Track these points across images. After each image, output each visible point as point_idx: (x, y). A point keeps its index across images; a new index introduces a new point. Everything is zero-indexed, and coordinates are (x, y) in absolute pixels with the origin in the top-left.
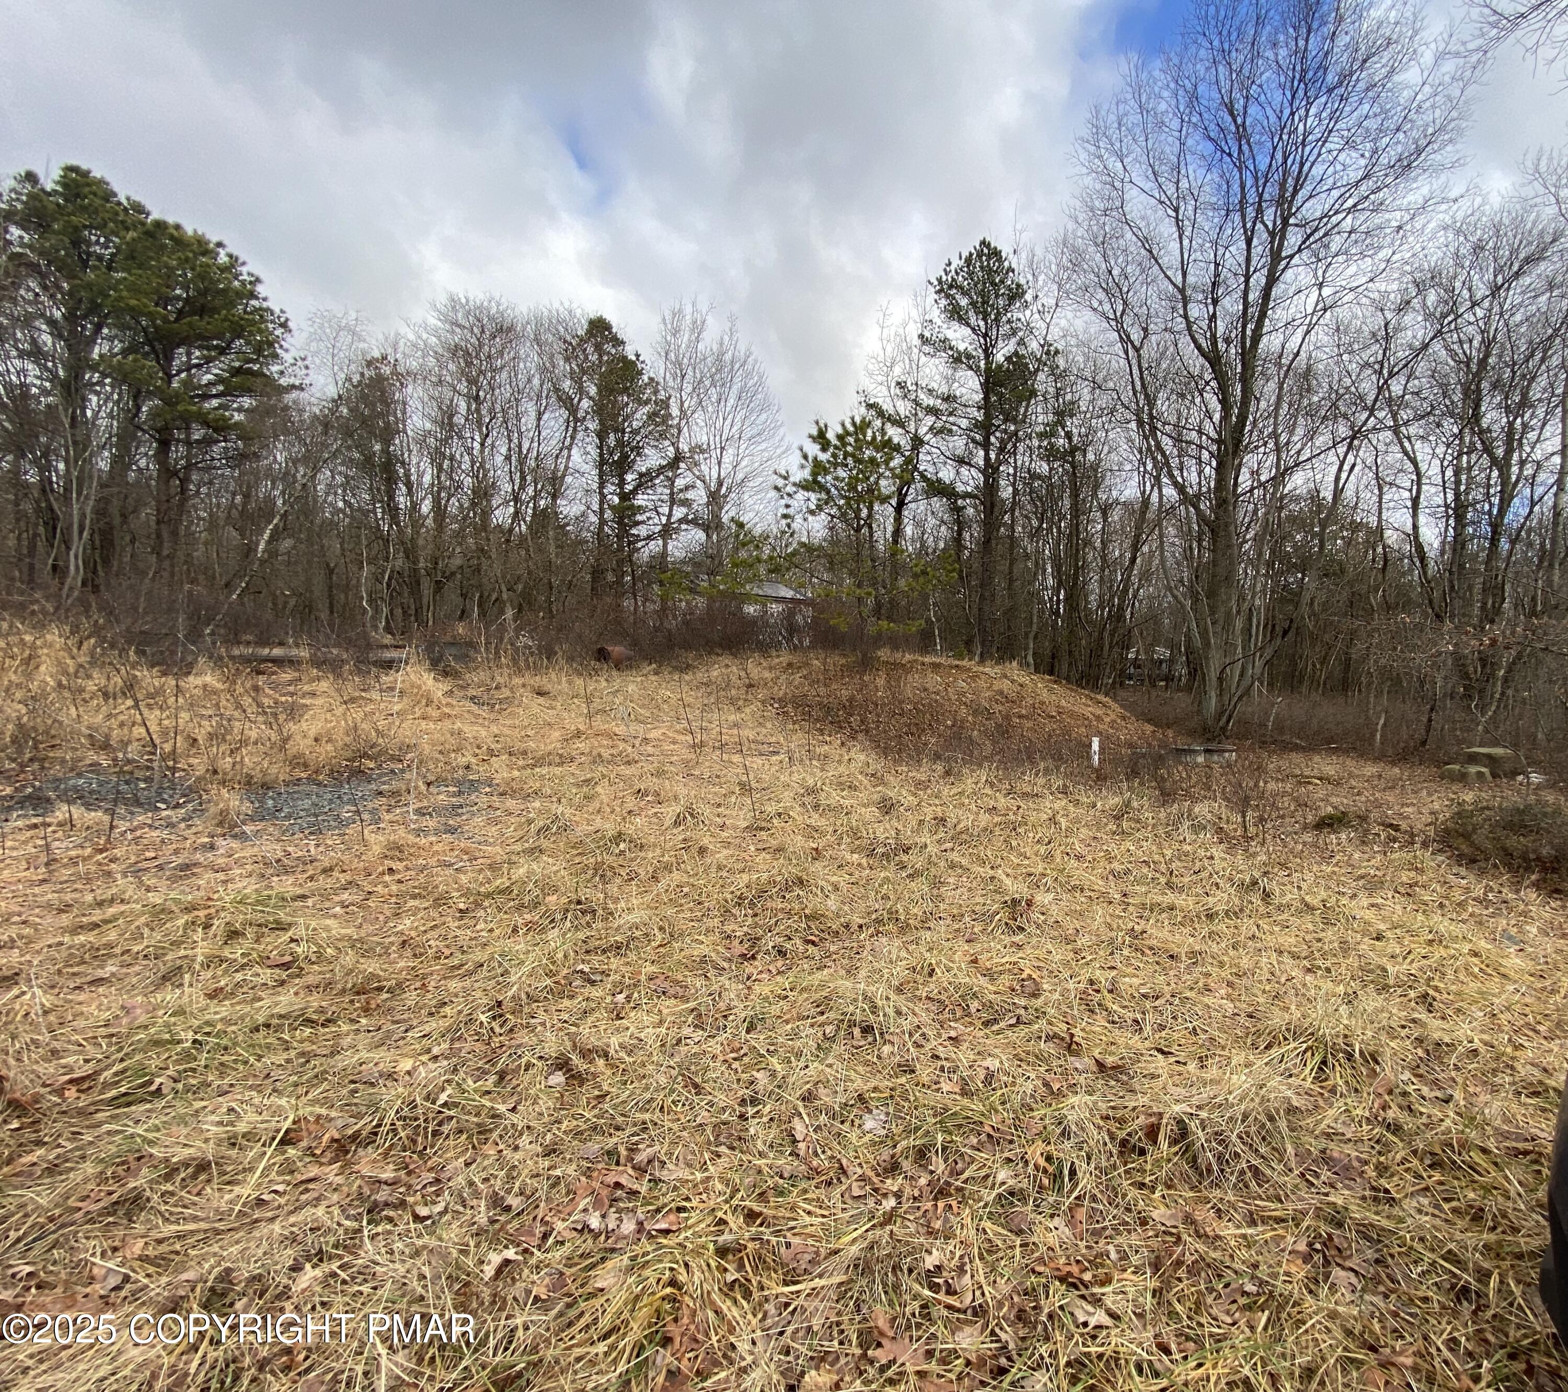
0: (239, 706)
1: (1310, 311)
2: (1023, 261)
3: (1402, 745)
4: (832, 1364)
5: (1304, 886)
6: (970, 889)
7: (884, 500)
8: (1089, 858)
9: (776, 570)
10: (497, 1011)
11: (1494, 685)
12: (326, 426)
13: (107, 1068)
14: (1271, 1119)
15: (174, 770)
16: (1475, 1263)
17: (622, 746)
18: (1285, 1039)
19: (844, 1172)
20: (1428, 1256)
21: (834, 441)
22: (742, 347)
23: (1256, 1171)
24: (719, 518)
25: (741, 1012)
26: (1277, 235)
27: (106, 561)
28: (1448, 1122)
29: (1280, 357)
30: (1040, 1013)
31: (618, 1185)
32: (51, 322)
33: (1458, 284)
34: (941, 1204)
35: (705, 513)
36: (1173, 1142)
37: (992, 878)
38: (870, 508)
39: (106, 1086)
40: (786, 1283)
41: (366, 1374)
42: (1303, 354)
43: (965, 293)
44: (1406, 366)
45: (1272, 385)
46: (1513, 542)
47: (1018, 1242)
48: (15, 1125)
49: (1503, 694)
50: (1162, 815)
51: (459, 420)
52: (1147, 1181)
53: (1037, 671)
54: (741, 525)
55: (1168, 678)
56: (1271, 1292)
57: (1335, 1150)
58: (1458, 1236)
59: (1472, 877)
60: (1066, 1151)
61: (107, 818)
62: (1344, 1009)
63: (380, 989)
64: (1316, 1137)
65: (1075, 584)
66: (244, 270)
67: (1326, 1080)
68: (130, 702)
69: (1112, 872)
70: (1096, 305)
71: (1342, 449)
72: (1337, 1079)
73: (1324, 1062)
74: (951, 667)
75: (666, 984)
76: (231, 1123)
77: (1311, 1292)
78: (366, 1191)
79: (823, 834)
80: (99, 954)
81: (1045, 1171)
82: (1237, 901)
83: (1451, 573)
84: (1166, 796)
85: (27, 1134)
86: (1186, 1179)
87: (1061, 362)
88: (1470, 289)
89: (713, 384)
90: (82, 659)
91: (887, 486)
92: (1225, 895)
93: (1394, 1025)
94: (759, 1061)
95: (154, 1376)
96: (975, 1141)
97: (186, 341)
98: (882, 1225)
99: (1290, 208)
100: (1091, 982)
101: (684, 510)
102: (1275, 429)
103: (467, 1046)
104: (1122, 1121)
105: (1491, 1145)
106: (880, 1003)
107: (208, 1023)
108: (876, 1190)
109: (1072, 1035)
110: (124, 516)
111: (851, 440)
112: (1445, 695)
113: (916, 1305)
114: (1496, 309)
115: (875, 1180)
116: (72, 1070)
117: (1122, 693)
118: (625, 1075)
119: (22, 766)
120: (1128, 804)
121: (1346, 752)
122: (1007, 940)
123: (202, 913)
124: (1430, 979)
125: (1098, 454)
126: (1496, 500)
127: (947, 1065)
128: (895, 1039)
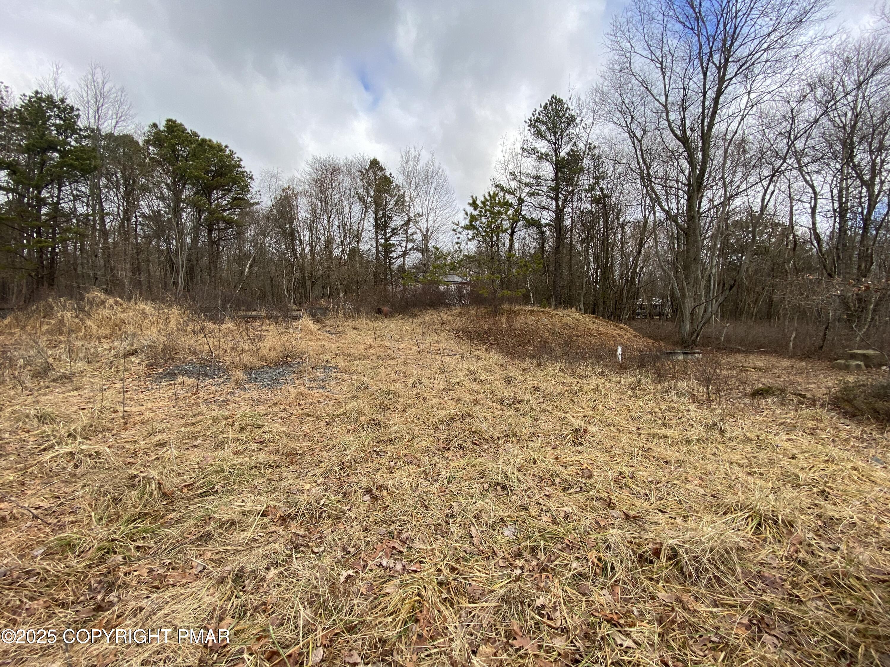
0: (241, 336)
1: (743, 107)
2: (574, 104)
3: (807, 349)
4: (492, 644)
5: (745, 427)
6: (553, 423)
7: (505, 231)
8: (618, 409)
9: (453, 268)
10: (342, 466)
11: (867, 313)
12: (268, 219)
13: (198, 481)
14: (728, 552)
15: (219, 362)
16: (850, 639)
17: (389, 351)
18: (735, 510)
19: (496, 554)
20: (821, 633)
21: (480, 205)
22: (436, 165)
23: (718, 579)
24: (427, 246)
25: (445, 474)
26: (722, 68)
27: (192, 279)
28: (836, 562)
29: (725, 135)
30: (593, 487)
31: (394, 548)
32: (167, 184)
33: (835, 84)
34: (543, 575)
35: (421, 244)
36: (669, 559)
37: (565, 418)
38: (498, 236)
39: (199, 488)
40: (470, 603)
41: (295, 617)
42: (740, 132)
43: (544, 123)
44: (805, 132)
45: (721, 152)
46: (878, 230)
47: (584, 599)
48: (165, 503)
49: (873, 319)
50: (659, 388)
51: (319, 211)
52: (654, 577)
53: (586, 312)
54: (437, 249)
55: (661, 314)
56: (727, 643)
57: (766, 572)
58: (841, 623)
59: (853, 426)
60: (609, 557)
61: (196, 382)
62: (771, 496)
63: (296, 454)
64: (754, 564)
65: (606, 266)
66: (235, 156)
67: (760, 534)
68: (203, 335)
69: (630, 416)
70: (615, 120)
71: (766, 183)
72: (767, 533)
73: (759, 524)
74: (539, 312)
75: (411, 459)
76: (244, 506)
77: (750, 645)
78: (294, 539)
79: (479, 393)
80: (195, 435)
81: (598, 566)
82: (704, 434)
83: (837, 249)
84: (661, 377)
85: (170, 507)
86: (678, 579)
87: (596, 152)
88: (843, 86)
89: (424, 185)
90: (185, 319)
91: (506, 224)
92: (697, 431)
93: (803, 506)
94: (454, 498)
95: (214, 609)
96: (560, 547)
97: (217, 188)
98: (515, 581)
99: (729, 53)
100: (621, 473)
101: (412, 244)
102: (723, 175)
103: (331, 481)
104: (639, 545)
105: (863, 576)
106: (510, 475)
107: (234, 465)
108: (511, 564)
109: (611, 499)
110: (197, 261)
111: (488, 203)
112: (834, 320)
113: (532, 622)
114: (861, 95)
115: (511, 559)
116: (185, 482)
117: (634, 323)
118: (396, 499)
119: (166, 361)
120: (639, 382)
121: (771, 353)
122: (574, 449)
123: (231, 420)
124: (826, 482)
125: (618, 198)
126: (866, 206)
127: (545, 508)
128: (518, 493)
